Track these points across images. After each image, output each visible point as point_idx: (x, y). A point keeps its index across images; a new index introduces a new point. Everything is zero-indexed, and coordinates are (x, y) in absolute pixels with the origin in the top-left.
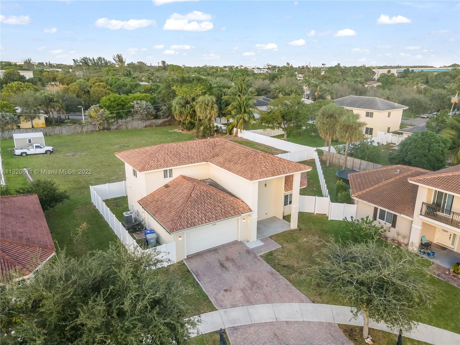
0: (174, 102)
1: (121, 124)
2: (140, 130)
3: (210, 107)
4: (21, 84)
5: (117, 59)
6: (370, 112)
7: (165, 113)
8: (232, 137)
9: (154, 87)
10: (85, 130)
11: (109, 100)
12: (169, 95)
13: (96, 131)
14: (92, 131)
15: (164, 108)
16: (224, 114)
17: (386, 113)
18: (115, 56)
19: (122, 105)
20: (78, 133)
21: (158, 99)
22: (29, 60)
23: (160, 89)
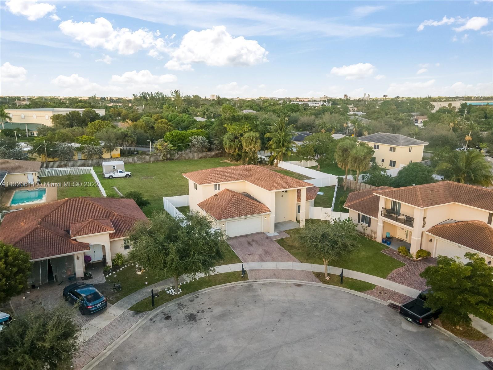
0: (225, 138)
1: (180, 155)
2: (197, 161)
3: (254, 142)
4: (102, 122)
5: (175, 95)
6: (393, 147)
7: (217, 147)
8: (273, 167)
9: (209, 124)
10: (152, 159)
11: (172, 135)
12: (221, 131)
13: (161, 161)
14: (157, 161)
15: (217, 142)
16: (267, 148)
17: (407, 148)
18: (173, 92)
19: (182, 140)
20: (147, 162)
21: (212, 134)
22: (94, 96)
23: (214, 126)
